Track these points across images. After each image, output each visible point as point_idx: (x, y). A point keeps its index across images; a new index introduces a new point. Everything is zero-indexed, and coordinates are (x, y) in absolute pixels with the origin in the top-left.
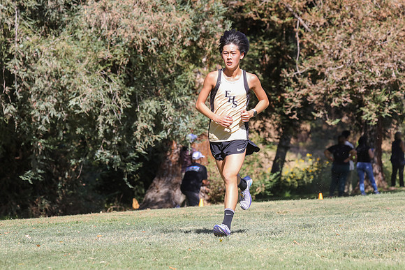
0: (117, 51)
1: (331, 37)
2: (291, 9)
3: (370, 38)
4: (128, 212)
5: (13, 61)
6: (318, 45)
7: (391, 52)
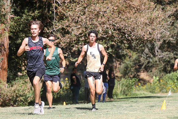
1: (74, 9)
3: (96, 10)
6: (66, 14)
7: (109, 19)
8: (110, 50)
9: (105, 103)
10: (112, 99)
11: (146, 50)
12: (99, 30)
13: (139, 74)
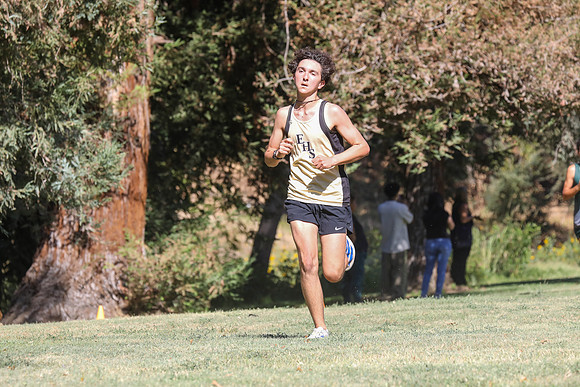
1: (345, 16)
6: (322, 30)
7: (452, 44)
8: (457, 139)
9: (443, 299)
10: (465, 288)
11: (568, 138)
12: (423, 80)
13: (544, 210)
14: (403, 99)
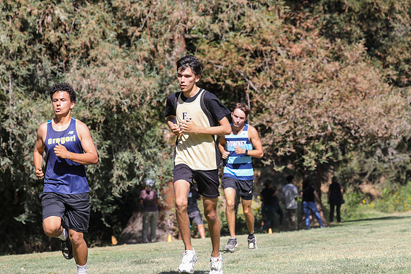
0: (96, 111)
1: (276, 97)
2: (242, 74)
3: (309, 98)
4: (108, 247)
5: (8, 121)
6: (266, 104)
7: (327, 109)
11: (379, 152)
12: (314, 126)
14: (305, 135)
